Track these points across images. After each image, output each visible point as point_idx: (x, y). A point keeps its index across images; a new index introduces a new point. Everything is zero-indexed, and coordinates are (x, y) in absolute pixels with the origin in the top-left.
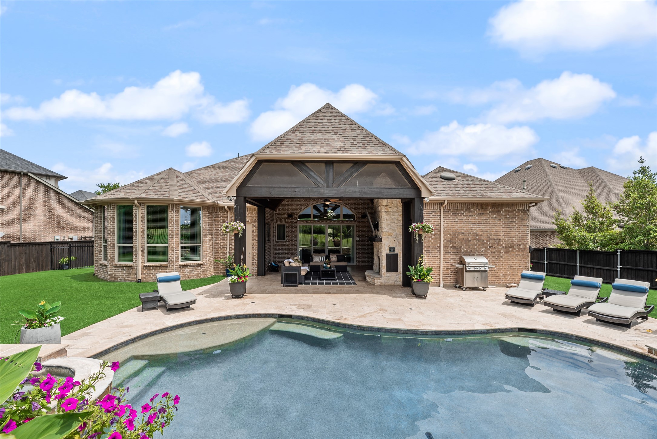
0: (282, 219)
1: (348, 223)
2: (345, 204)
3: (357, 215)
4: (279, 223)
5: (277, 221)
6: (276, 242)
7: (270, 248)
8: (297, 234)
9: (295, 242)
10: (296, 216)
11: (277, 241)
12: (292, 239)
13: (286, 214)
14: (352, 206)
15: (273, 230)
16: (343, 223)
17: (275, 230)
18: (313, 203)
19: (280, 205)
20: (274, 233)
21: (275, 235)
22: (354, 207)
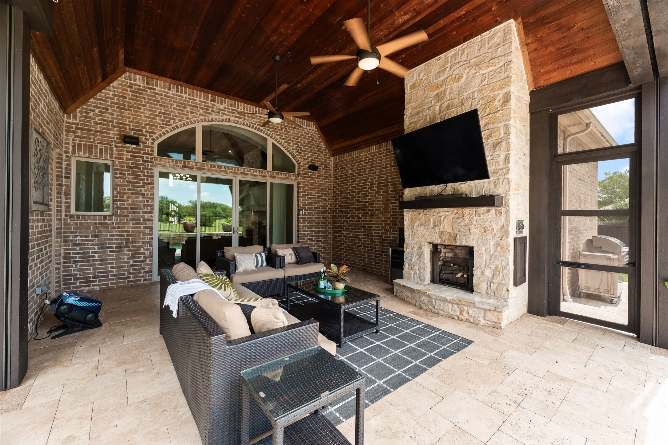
0: (99, 146)
1: (283, 178)
2: (278, 137)
3: (299, 164)
4: (83, 157)
5: (77, 148)
6: (72, 216)
7: (46, 235)
8: (152, 195)
9: (147, 216)
10: (149, 143)
11: (73, 211)
12: (134, 209)
13: (114, 133)
14: (291, 144)
15: (59, 176)
16: (275, 177)
17: (68, 178)
18: (202, 117)
19: (87, 100)
20: (60, 185)
21: (68, 195)
22: (295, 147)
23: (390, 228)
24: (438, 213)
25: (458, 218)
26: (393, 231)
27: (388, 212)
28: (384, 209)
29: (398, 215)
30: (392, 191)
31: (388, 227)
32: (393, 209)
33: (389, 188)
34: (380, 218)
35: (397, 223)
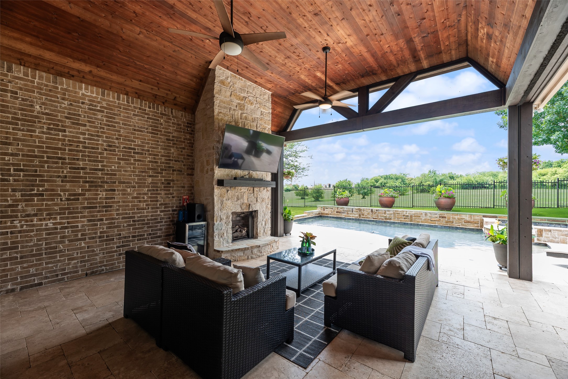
23: (147, 205)
24: (240, 190)
25: (251, 193)
26: (152, 208)
27: (144, 187)
28: (136, 183)
29: (160, 190)
30: (150, 162)
31: (142, 205)
32: (151, 183)
33: (146, 158)
34: (129, 194)
35: (158, 199)
